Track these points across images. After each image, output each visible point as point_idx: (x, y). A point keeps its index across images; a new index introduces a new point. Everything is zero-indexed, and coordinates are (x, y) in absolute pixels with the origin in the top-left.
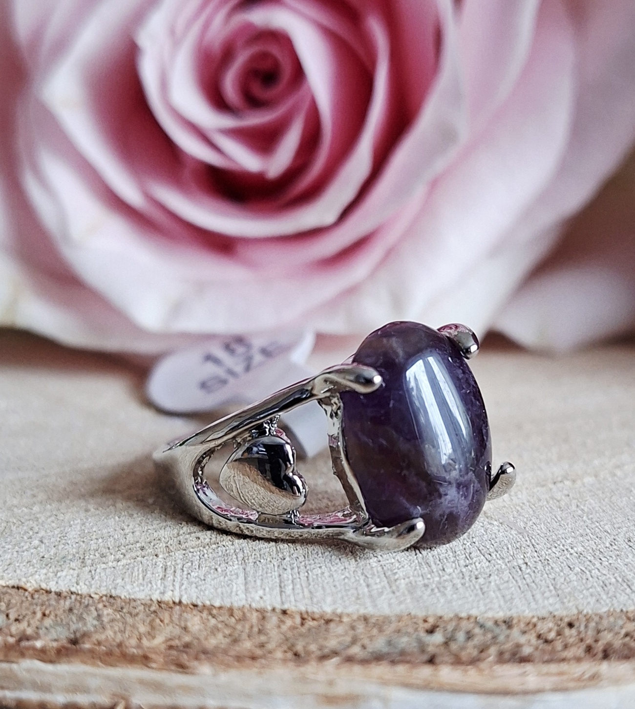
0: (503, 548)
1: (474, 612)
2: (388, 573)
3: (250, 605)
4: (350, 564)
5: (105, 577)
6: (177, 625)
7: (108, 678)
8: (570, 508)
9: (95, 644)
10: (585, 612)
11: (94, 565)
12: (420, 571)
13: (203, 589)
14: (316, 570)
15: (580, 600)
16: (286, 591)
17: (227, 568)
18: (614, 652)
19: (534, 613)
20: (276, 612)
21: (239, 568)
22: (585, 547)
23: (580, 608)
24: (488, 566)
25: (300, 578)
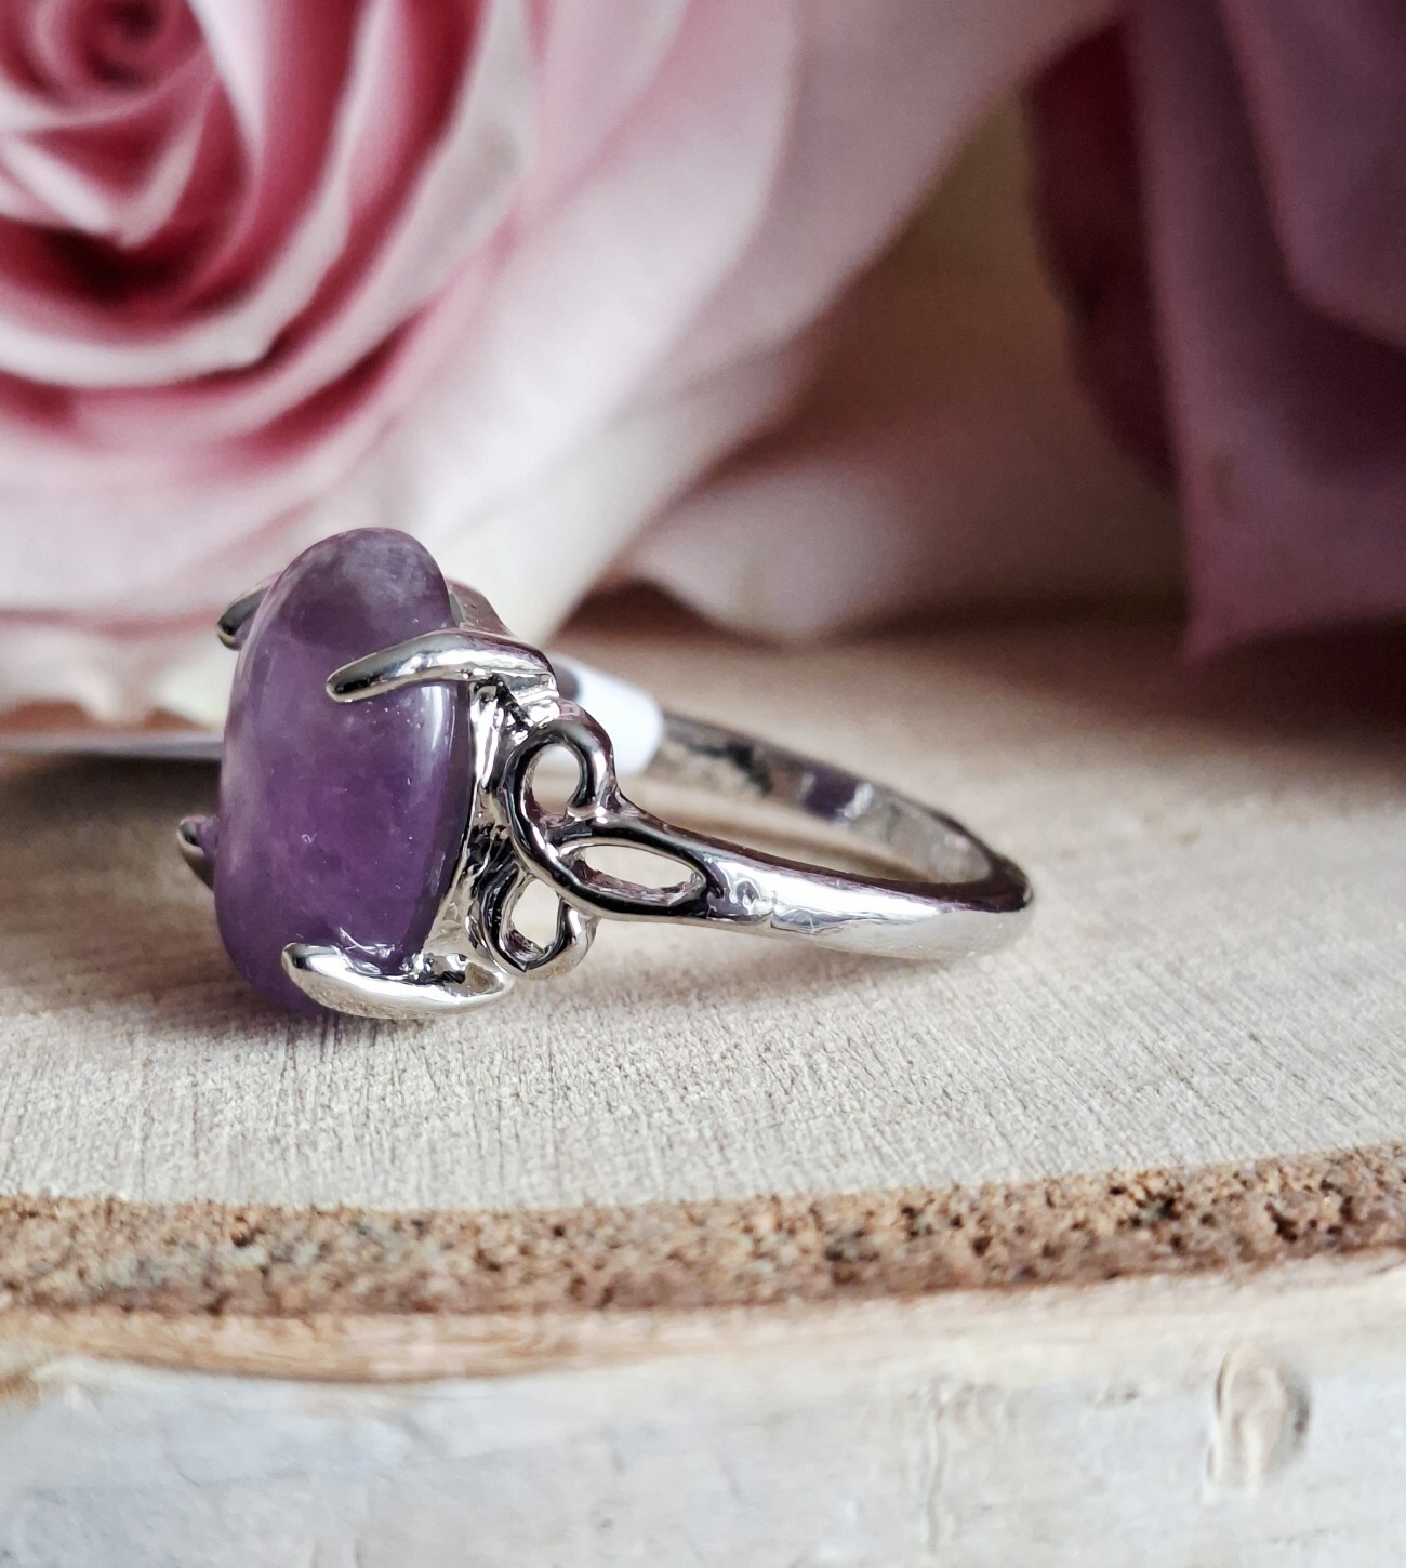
0: (481, 1061)
2: (202, 1111)
4: (127, 1090)
10: (600, 1203)
15: (602, 1177)
18: (626, 1293)
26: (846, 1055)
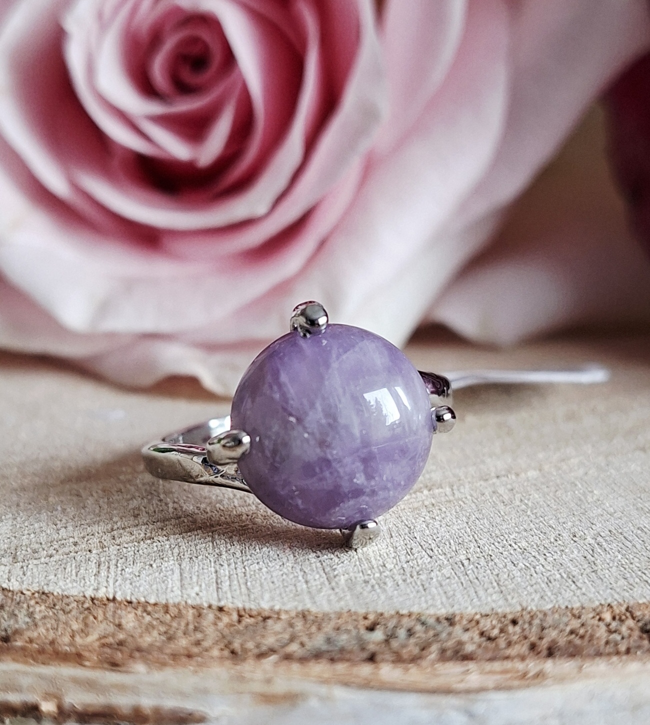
0: (445, 543)
1: (415, 609)
2: (327, 568)
3: (186, 602)
4: (288, 560)
5: (38, 573)
6: (110, 622)
7: (41, 677)
8: (513, 502)
9: (26, 642)
10: (529, 608)
11: (26, 561)
12: (360, 567)
13: (138, 585)
14: (254, 565)
15: (525, 596)
16: (223, 587)
17: (162, 564)
18: (559, 650)
19: (476, 610)
20: (213, 609)
21: (174, 564)
22: (530, 542)
23: (524, 604)
24: (429, 562)
25: (237, 574)
26: (612, 539)
